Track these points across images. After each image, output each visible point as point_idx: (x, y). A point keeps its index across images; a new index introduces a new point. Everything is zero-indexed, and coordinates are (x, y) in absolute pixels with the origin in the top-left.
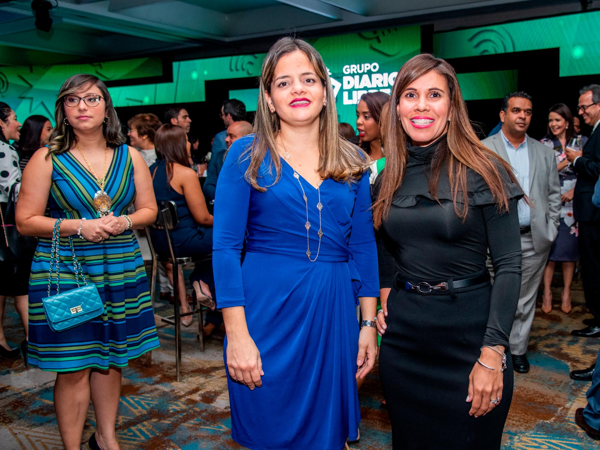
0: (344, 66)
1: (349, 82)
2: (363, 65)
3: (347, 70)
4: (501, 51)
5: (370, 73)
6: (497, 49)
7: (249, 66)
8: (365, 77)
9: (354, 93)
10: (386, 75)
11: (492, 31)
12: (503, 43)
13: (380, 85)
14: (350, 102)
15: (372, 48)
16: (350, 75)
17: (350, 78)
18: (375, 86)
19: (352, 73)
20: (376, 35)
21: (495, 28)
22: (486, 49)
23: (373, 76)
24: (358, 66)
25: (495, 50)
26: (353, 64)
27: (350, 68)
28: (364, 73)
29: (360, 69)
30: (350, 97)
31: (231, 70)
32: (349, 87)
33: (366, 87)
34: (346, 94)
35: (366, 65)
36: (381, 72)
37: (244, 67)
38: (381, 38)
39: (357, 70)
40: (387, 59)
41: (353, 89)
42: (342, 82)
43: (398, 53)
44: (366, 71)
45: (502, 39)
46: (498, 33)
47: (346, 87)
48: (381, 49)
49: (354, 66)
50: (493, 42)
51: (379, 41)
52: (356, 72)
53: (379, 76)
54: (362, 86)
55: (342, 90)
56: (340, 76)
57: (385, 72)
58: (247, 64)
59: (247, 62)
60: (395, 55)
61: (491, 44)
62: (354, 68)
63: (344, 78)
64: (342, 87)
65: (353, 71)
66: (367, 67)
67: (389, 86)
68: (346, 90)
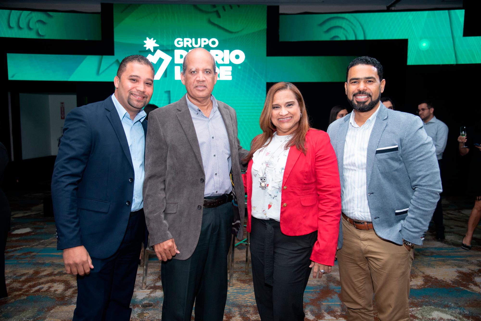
0: (175, 38)
1: (181, 56)
2: (199, 39)
3: (179, 43)
4: (352, 38)
5: (208, 48)
6: (348, 36)
7: (38, 26)
10: (227, 52)
11: (343, 18)
12: (354, 31)
13: (220, 62)
15: (210, 22)
16: (183, 48)
19: (185, 46)
20: (215, 9)
21: (346, 16)
22: (337, 35)
24: (194, 39)
25: (346, 37)
26: (186, 37)
27: (183, 41)
29: (196, 43)
31: (10, 27)
34: (177, 69)
35: (203, 39)
36: (221, 47)
37: (31, 26)
38: (221, 12)
39: (191, 44)
40: (228, 36)
42: (173, 56)
43: (241, 31)
44: (202, 46)
45: (353, 27)
46: (350, 21)
47: (178, 61)
48: (221, 25)
49: (189, 39)
50: (344, 29)
51: (219, 16)
52: (190, 46)
53: (219, 52)
55: (172, 64)
56: (170, 49)
57: (226, 49)
58: (36, 23)
59: (36, 20)
60: (238, 32)
61: (342, 30)
62: (188, 41)
63: (176, 51)
64: (173, 60)
65: (187, 45)
66: (205, 42)
67: (231, 64)
68: (178, 65)
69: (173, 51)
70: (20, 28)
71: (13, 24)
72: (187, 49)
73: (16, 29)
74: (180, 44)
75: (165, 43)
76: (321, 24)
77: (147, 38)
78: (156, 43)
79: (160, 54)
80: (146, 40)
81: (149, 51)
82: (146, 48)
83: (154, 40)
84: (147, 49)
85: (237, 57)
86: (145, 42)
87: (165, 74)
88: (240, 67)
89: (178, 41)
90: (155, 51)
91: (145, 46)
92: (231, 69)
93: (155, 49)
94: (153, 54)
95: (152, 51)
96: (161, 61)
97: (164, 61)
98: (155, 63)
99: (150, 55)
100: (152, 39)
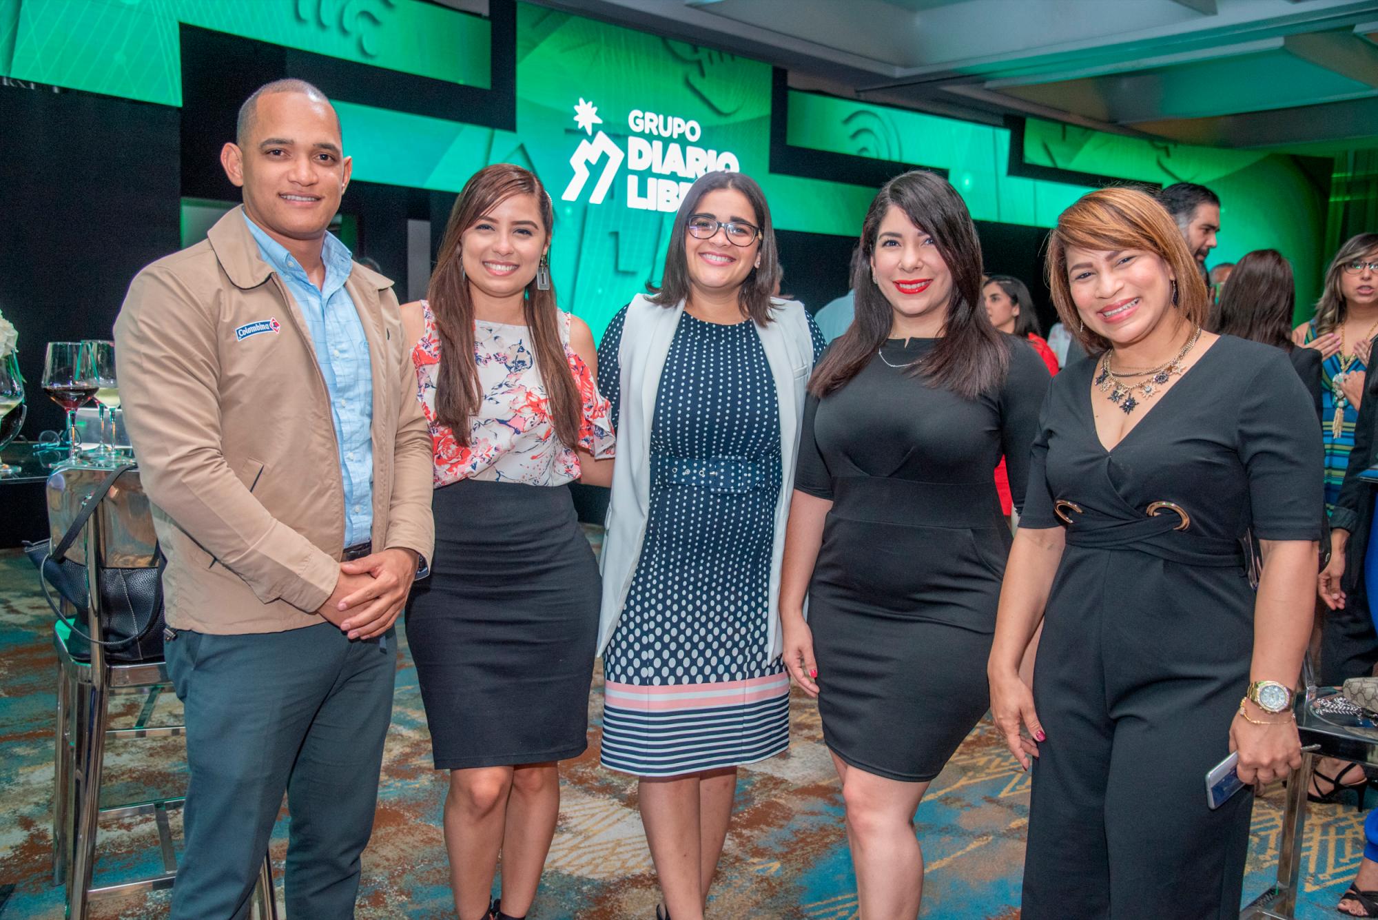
0: (630, 111)
1: (640, 155)
2: (670, 119)
3: (638, 121)
4: (884, 156)
5: (683, 141)
6: (880, 151)
8: (674, 148)
9: (652, 183)
10: (713, 153)
11: (875, 115)
12: (888, 143)
13: (702, 175)
14: (642, 204)
15: (688, 84)
16: (641, 135)
17: (641, 143)
19: (647, 131)
20: (696, 57)
21: (878, 110)
22: (866, 146)
23: (691, 152)
24: (661, 117)
25: (877, 153)
26: (649, 111)
27: (643, 118)
28: (671, 139)
29: (665, 128)
30: (643, 192)
31: (299, 18)
32: (640, 165)
34: (633, 181)
35: (676, 120)
36: (703, 144)
37: (347, 26)
38: (706, 65)
39: (657, 128)
40: (715, 120)
41: (650, 172)
43: (735, 112)
44: (675, 136)
45: (887, 135)
46: (883, 123)
47: (634, 164)
48: (706, 93)
49: (652, 116)
50: (876, 137)
51: (702, 74)
52: (655, 133)
53: (700, 153)
54: (667, 170)
55: (624, 171)
56: (621, 133)
57: (712, 149)
58: (357, 17)
59: (358, 11)
60: (730, 114)
61: (872, 138)
62: (651, 120)
63: (631, 139)
64: (625, 161)
65: (650, 129)
66: (679, 126)
68: (634, 172)
69: (626, 137)
70: (321, 25)
71: (306, 11)
72: (649, 137)
73: (312, 27)
74: (638, 125)
75: (612, 119)
76: (848, 120)
77: (581, 101)
78: (597, 114)
79: (603, 142)
80: (578, 104)
81: (583, 132)
82: (578, 122)
83: (592, 107)
84: (580, 126)
85: (728, 168)
86: (576, 108)
87: (611, 193)
89: (636, 118)
91: (576, 119)
93: (596, 128)
94: (591, 140)
95: (590, 132)
96: (604, 158)
97: (610, 160)
98: (594, 161)
99: (585, 142)
100: (590, 103)
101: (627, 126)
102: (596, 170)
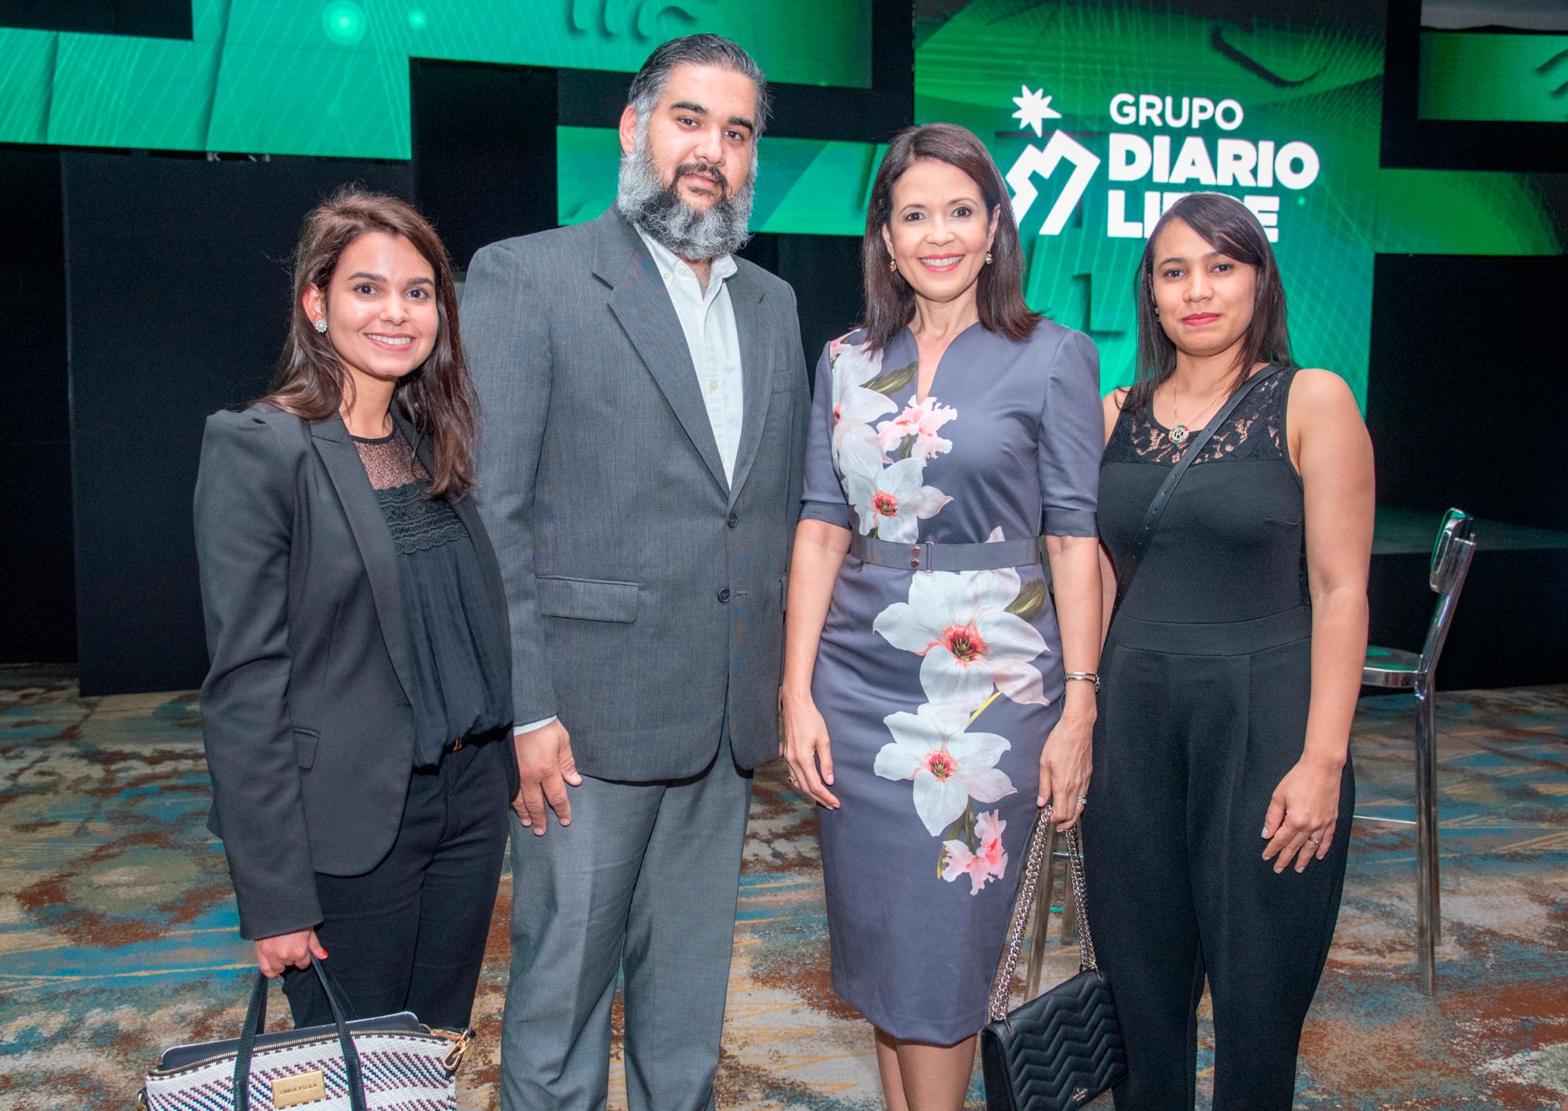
0: (1113, 96)
1: (1130, 158)
2: (1185, 101)
3: (1126, 110)
5: (1210, 133)
7: (668, 26)
8: (1194, 146)
9: (1151, 199)
10: (1266, 147)
13: (1246, 181)
14: (1133, 230)
15: (1220, 43)
16: (1134, 129)
17: (1136, 143)
18: (1229, 182)
19: (1143, 122)
23: (1226, 147)
24: (1169, 100)
26: (1148, 93)
27: (1136, 104)
28: (1188, 131)
29: (1177, 115)
30: (1134, 212)
31: (572, 28)
32: (1135, 173)
33: (1197, 180)
34: (1116, 201)
35: (1198, 102)
36: (1249, 132)
37: (644, 29)
39: (1162, 116)
40: (1272, 93)
41: (1147, 182)
43: (1311, 78)
44: (1195, 125)
47: (1118, 171)
48: (1254, 55)
49: (1154, 99)
51: (1248, 28)
52: (1158, 123)
53: (1243, 147)
54: (1179, 177)
55: (1101, 183)
56: (1096, 128)
57: (1265, 139)
58: (659, 16)
59: (660, 7)
60: (1301, 83)
62: (1151, 106)
63: (1114, 138)
64: (1103, 169)
65: (1149, 119)
66: (1203, 109)
67: (1277, 189)
68: (1118, 185)
70: (606, 33)
71: (584, 18)
72: (1147, 132)
73: (593, 38)
74: (1127, 115)
75: (1079, 111)
76: (1545, 69)
77: (1025, 90)
78: (1050, 106)
79: (1062, 145)
80: (1020, 95)
81: (1026, 137)
82: (1019, 121)
83: (1044, 96)
84: (1022, 125)
85: (1297, 166)
86: (1016, 100)
87: (1077, 218)
88: (1302, 201)
89: (1122, 105)
90: (1048, 131)
91: (1016, 115)
92: (1276, 208)
93: (1049, 126)
94: (1041, 144)
95: (1039, 132)
96: (1065, 168)
97: (1076, 170)
98: (1046, 174)
99: (1030, 150)
100: (1040, 92)
101: (1108, 117)
102: (1048, 188)
